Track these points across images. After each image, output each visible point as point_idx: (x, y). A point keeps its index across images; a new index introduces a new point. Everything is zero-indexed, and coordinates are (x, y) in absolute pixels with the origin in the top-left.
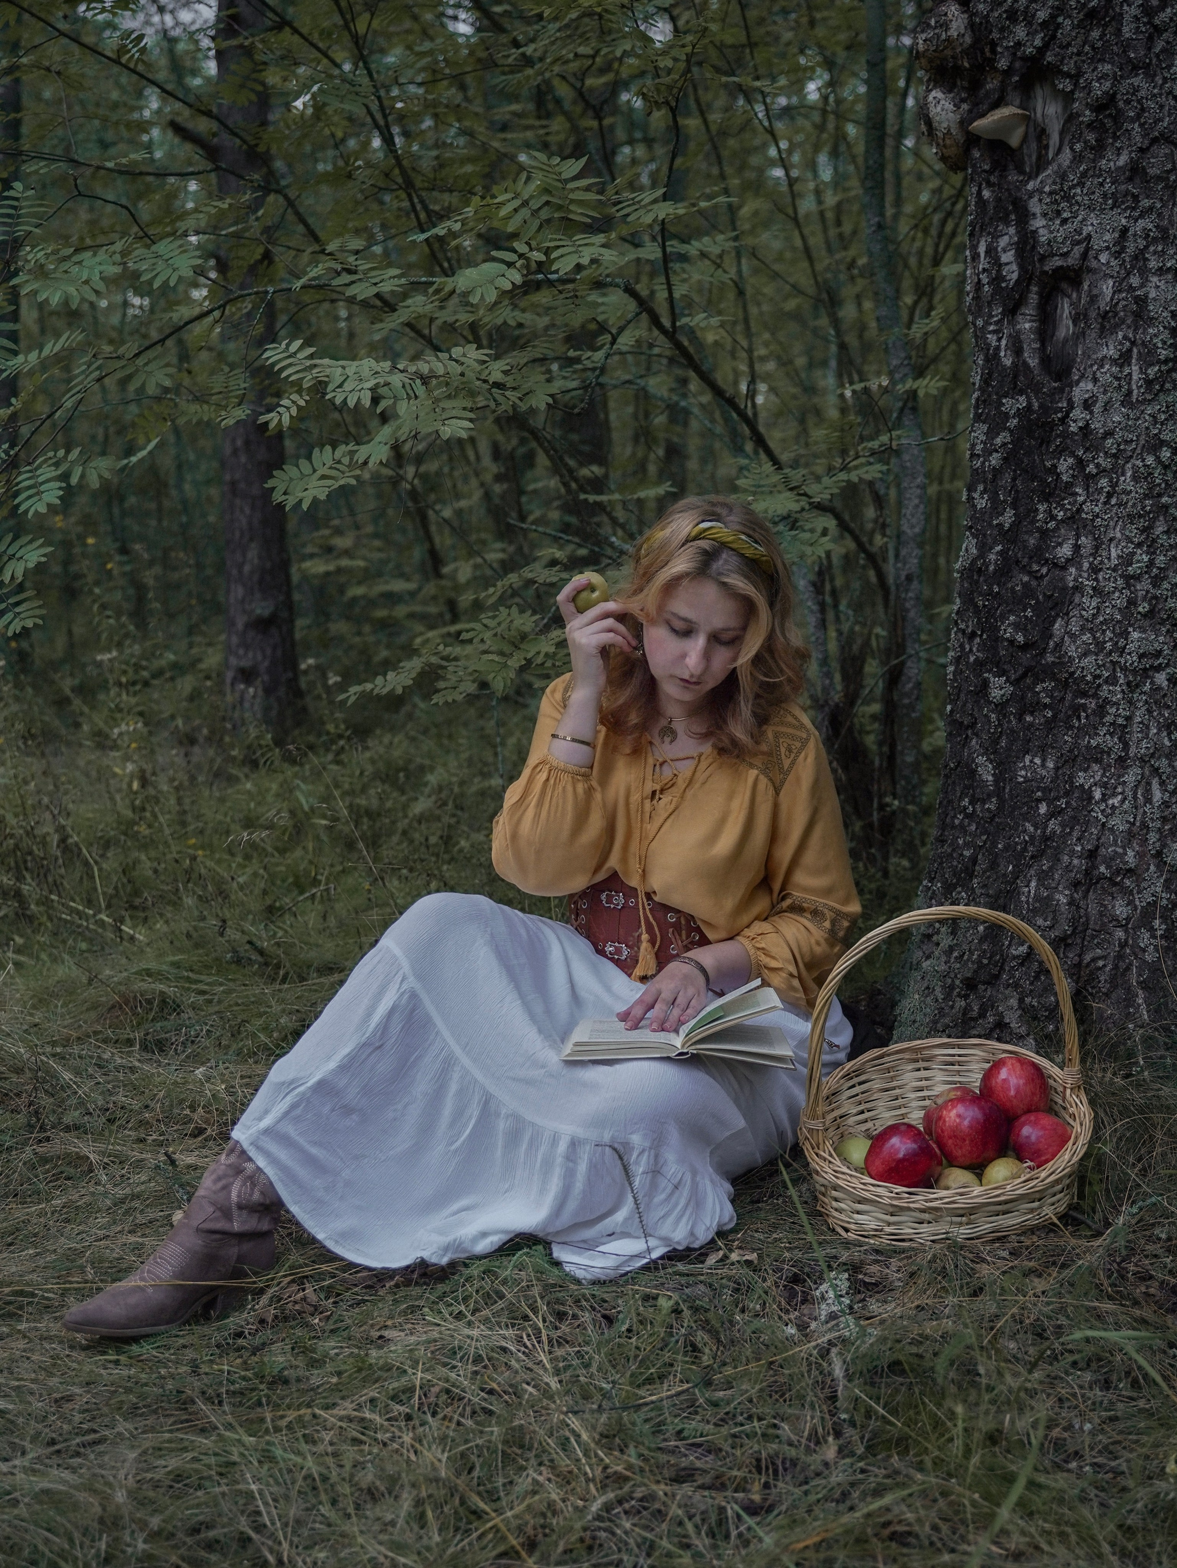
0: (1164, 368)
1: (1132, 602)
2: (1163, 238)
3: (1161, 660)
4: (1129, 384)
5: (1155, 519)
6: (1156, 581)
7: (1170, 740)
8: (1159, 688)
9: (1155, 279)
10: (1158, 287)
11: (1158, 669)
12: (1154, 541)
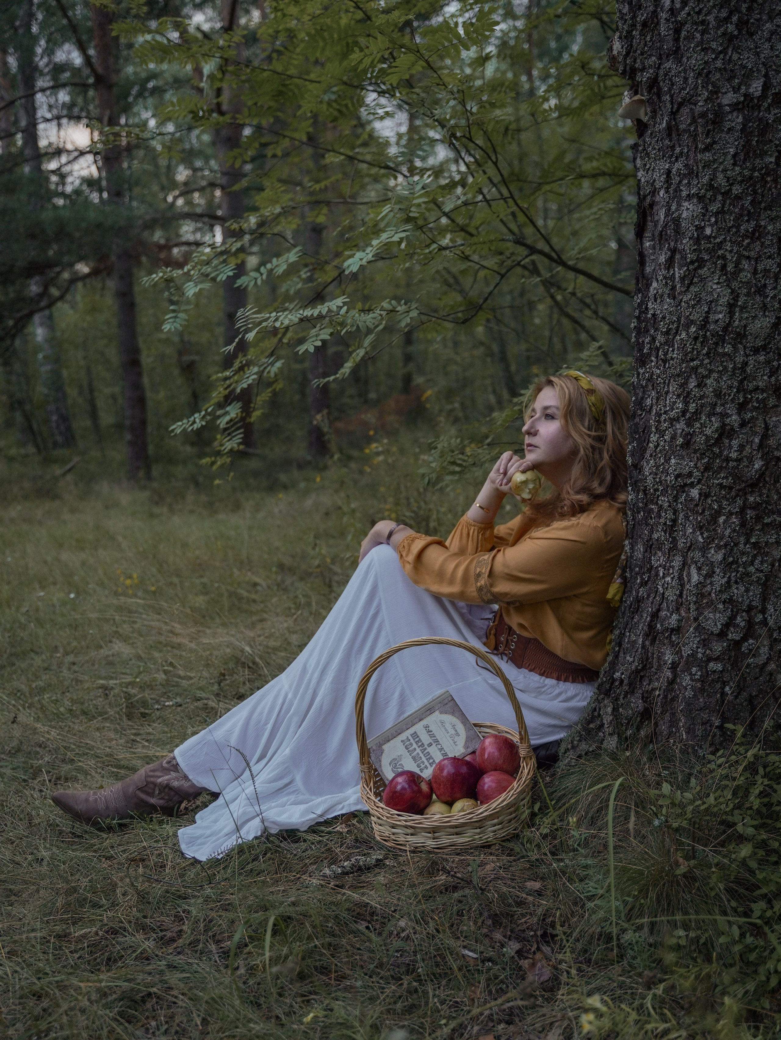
0: (691, 267)
1: (674, 438)
2: (689, 174)
3: (692, 480)
4: (674, 282)
5: (689, 377)
6: (689, 424)
7: (703, 537)
8: (692, 500)
9: (686, 204)
10: (688, 209)
11: (692, 485)
12: (689, 393)
